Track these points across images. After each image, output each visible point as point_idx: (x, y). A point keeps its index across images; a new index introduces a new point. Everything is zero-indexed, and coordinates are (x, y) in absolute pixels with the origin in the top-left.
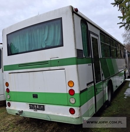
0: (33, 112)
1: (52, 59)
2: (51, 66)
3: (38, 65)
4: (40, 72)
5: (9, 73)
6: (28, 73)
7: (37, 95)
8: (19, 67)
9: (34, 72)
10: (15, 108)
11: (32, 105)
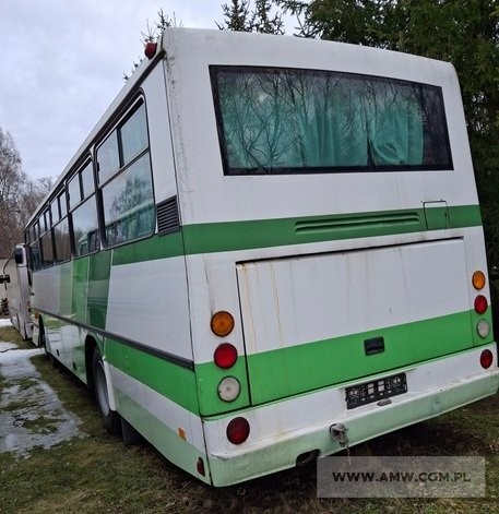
0: (379, 413)
1: (427, 206)
2: (428, 229)
3: (380, 225)
4: (391, 249)
5: (237, 263)
6: (340, 256)
7: (381, 339)
8: (299, 229)
9: (370, 252)
10: (283, 434)
11: (356, 387)
